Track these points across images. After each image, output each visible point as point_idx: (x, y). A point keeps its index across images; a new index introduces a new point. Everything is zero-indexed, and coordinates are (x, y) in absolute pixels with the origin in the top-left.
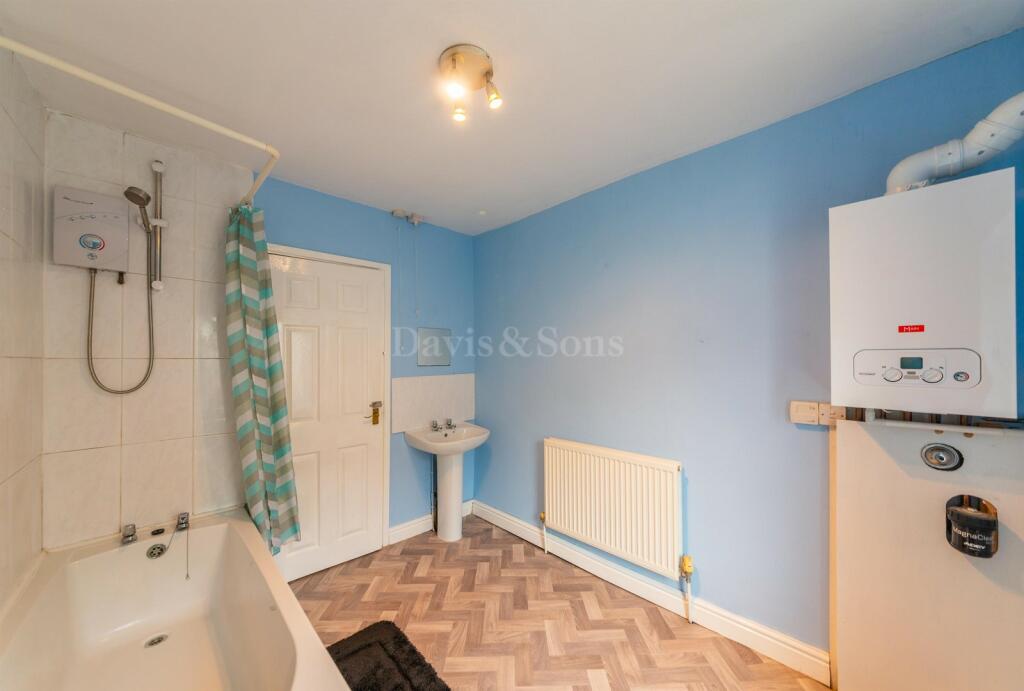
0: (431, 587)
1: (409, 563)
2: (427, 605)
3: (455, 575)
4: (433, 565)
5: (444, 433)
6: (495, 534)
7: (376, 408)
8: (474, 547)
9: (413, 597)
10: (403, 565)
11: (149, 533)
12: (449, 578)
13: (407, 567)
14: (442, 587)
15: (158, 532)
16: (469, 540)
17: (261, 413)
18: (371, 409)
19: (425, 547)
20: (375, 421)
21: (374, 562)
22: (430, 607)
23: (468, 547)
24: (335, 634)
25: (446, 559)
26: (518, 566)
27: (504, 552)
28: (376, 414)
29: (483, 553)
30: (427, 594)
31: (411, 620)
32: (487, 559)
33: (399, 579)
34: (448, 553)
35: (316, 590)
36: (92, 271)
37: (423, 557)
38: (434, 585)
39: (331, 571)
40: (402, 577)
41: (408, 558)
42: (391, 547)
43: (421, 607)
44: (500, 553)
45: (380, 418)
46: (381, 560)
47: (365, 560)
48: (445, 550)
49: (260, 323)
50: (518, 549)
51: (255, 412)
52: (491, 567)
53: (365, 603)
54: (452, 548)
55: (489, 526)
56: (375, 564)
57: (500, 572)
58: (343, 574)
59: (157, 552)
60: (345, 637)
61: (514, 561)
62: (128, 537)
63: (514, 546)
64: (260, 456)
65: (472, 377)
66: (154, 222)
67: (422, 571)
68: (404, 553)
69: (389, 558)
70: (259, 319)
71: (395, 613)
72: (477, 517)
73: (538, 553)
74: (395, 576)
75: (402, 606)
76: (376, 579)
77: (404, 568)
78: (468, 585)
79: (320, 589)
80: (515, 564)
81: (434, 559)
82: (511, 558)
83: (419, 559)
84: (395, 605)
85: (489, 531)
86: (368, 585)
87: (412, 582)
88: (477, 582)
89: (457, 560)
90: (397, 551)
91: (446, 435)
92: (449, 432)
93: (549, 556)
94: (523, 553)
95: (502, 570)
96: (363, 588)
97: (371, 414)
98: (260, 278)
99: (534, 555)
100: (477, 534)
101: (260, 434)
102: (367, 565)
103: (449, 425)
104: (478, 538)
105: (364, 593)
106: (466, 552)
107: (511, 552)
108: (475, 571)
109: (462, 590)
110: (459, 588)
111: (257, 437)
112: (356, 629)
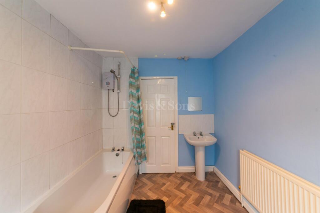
0: (183, 196)
1: (181, 182)
2: (179, 202)
3: (195, 195)
4: (189, 187)
5: (198, 137)
6: (220, 185)
7: (173, 125)
8: (207, 187)
9: (176, 196)
10: (179, 182)
11: (117, 150)
12: (192, 195)
13: (180, 184)
14: (187, 197)
15: (119, 150)
16: (207, 183)
17: (136, 124)
18: (171, 125)
19: (189, 178)
20: (172, 129)
21: (171, 177)
22: (179, 204)
23: (205, 186)
24: (149, 196)
25: (194, 187)
26: (224, 205)
27: (220, 195)
28: (172, 126)
29: (210, 191)
30: (181, 198)
31: (171, 205)
32: (211, 195)
33: (175, 187)
34: (196, 185)
35: (152, 179)
36: (109, 89)
37: (187, 182)
38: (185, 195)
39: (159, 174)
40: (176, 187)
41: (182, 180)
42: (179, 173)
43: (177, 202)
44: (218, 195)
45: (174, 129)
46: (174, 177)
47: (169, 175)
48: (196, 183)
49: (136, 99)
50: (228, 197)
51: (134, 124)
52: (211, 199)
53: (162, 190)
54: (199, 183)
55: (218, 180)
56: (171, 178)
57: (214, 204)
58: (161, 177)
59: (117, 155)
60: (150, 199)
61: (223, 202)
62: (113, 150)
63: (226, 194)
64: (135, 136)
65: (212, 116)
66: (118, 77)
67: (183, 188)
68: (182, 177)
69: (176, 177)
70: (136, 98)
71: (168, 199)
72: (215, 174)
73: (237, 204)
74: (175, 185)
75: (171, 198)
76: (169, 183)
77: (179, 183)
78: (197, 203)
79: (154, 179)
80: (223, 204)
81: (190, 184)
82: (222, 200)
83: (185, 182)
84: (169, 196)
85: (218, 182)
86: (166, 184)
87: (179, 190)
88: (201, 203)
89: (198, 189)
90: (179, 176)
91: (199, 138)
92: (200, 137)
93: (243, 208)
94: (229, 200)
95: (215, 204)
96: (164, 184)
97: (171, 126)
98: (136, 87)
99: (235, 204)
100: (212, 181)
101: (136, 130)
102: (168, 177)
103: (201, 134)
104: (211, 183)
105: (163, 186)
106: (204, 187)
107: (223, 197)
108: (203, 198)
109: (193, 203)
110: (193, 202)
111: (135, 130)
112: (154, 198)
